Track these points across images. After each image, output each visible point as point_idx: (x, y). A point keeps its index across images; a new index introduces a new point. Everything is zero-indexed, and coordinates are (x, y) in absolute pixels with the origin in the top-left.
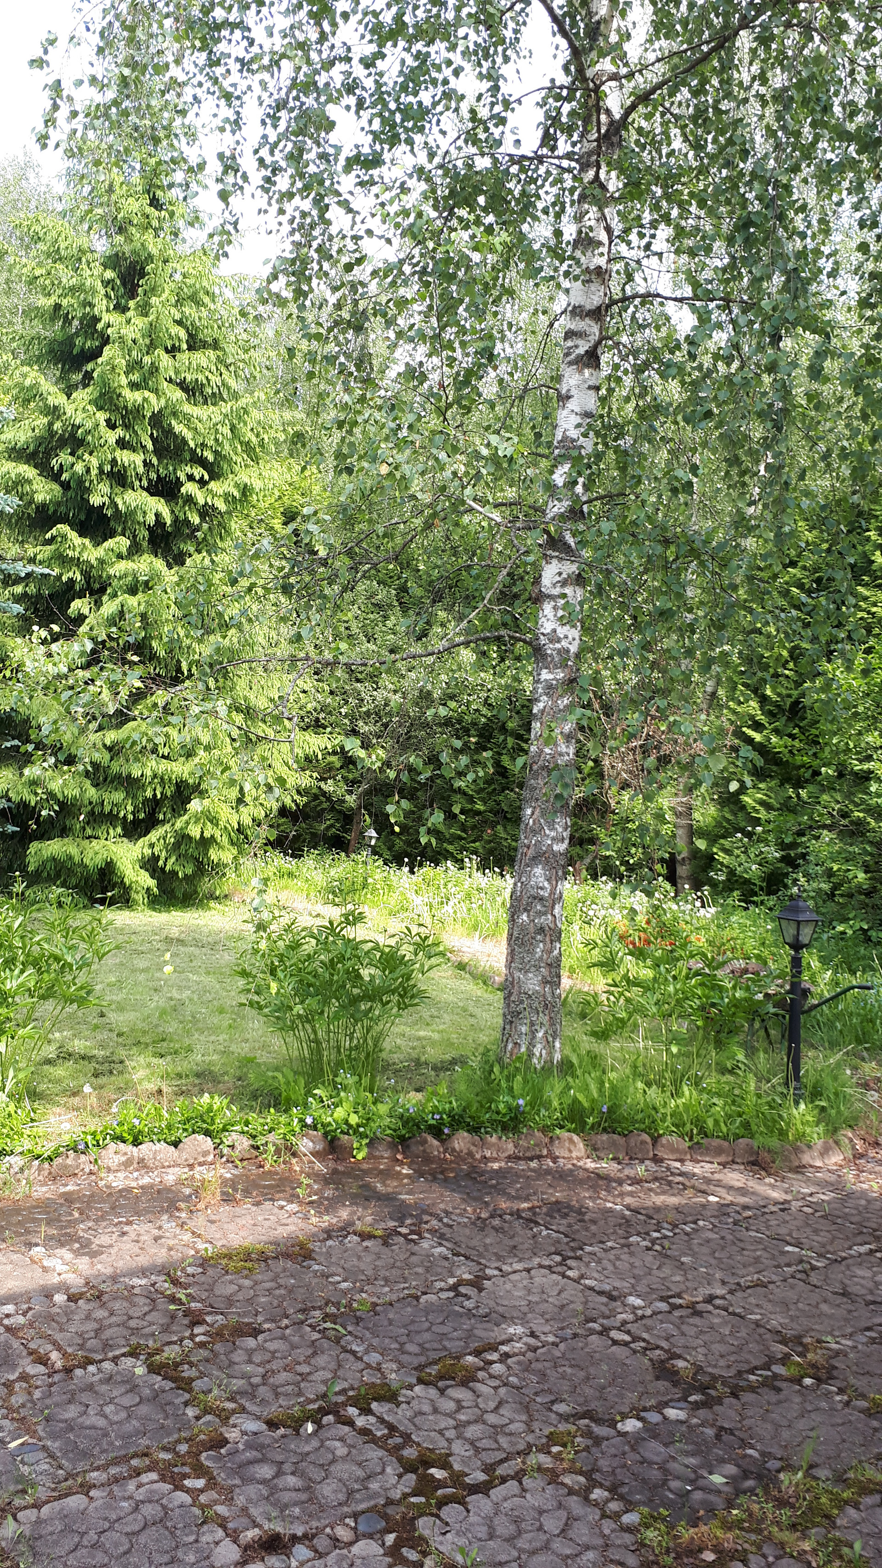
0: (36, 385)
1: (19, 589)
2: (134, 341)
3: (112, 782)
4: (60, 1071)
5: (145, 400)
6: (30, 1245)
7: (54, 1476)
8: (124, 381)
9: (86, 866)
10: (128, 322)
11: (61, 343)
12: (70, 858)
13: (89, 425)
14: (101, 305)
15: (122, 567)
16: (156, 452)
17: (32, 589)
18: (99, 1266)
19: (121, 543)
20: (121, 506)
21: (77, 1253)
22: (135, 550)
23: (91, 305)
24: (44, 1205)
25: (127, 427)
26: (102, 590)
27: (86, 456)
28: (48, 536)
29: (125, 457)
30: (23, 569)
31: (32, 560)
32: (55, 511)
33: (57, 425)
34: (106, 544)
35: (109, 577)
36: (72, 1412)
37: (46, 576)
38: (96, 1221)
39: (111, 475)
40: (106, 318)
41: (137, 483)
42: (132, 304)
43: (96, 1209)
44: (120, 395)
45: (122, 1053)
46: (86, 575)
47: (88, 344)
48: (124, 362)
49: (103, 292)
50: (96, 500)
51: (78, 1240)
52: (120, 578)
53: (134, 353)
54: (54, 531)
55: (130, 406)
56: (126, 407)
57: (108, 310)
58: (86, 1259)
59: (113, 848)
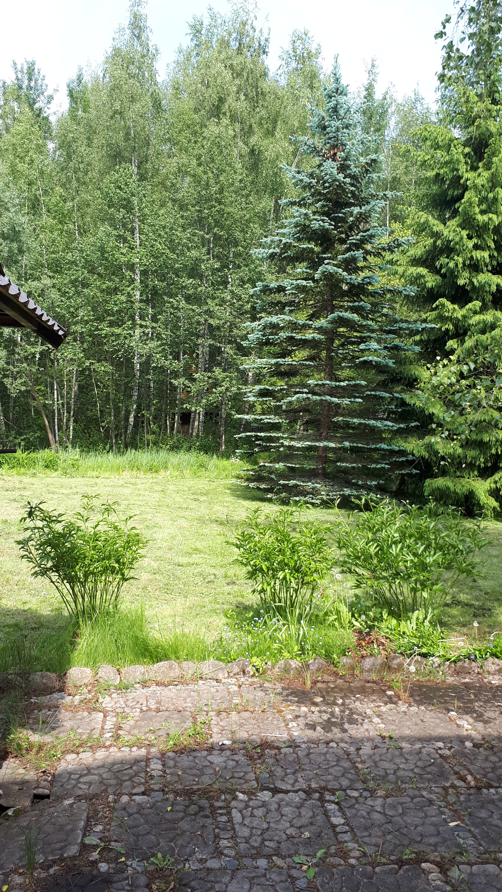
0: (427, 222)
1: (417, 338)
2: (483, 186)
3: (471, 444)
4: (455, 611)
5: (490, 219)
6: (449, 711)
7: (478, 850)
8: (477, 210)
9: (457, 494)
10: (479, 175)
11: (440, 195)
12: (448, 488)
13: (457, 239)
14: (462, 168)
15: (477, 318)
16: (496, 249)
17: (425, 337)
18: (490, 730)
19: (477, 304)
20: (476, 283)
21: (476, 719)
22: (484, 309)
23: (457, 170)
24: (453, 688)
25: (479, 237)
26: (465, 333)
27: (456, 257)
28: (434, 306)
29: (478, 254)
30: (420, 326)
31: (425, 321)
32: (438, 291)
33: (439, 242)
34: (467, 307)
35: (469, 325)
36: (483, 814)
37: (432, 329)
38: (485, 702)
39: (470, 266)
40: (466, 175)
41: (485, 269)
42: (480, 164)
43: (485, 695)
44: (475, 219)
45: (489, 604)
46: (456, 326)
47: (456, 192)
48: (477, 199)
49: (464, 161)
50: (461, 282)
51: (475, 712)
52: (476, 325)
53: (483, 193)
54: (437, 303)
55: (481, 224)
56: (478, 225)
57: (467, 171)
58: (481, 724)
59: (473, 483)
